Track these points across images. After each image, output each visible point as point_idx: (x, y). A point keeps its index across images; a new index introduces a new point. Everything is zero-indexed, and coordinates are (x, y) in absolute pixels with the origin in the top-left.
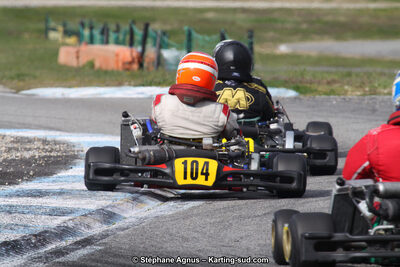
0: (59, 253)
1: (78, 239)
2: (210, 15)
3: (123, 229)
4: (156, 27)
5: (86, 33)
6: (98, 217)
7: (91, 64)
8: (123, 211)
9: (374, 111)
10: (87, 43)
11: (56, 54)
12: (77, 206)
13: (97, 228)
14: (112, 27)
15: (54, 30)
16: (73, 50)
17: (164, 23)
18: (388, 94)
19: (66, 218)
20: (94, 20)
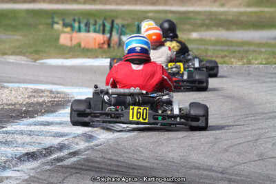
0: (59, 160)
1: (71, 151)
2: (151, 15)
3: (98, 146)
4: (118, 22)
5: (76, 25)
6: (83, 138)
7: (79, 45)
8: (98, 134)
9: (249, 74)
10: (76, 32)
11: (58, 38)
12: (70, 132)
13: (82, 145)
14: (92, 22)
15: (57, 23)
16: (68, 36)
17: (123, 19)
18: (258, 64)
19: (64, 138)
20: (81, 18)
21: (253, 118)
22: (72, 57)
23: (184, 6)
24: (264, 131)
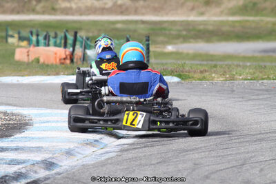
1: (29, 181)
2: (119, 26)
3: (59, 174)
4: (82, 34)
5: (34, 38)
6: (42, 165)
7: (38, 60)
8: (59, 161)
9: (234, 91)
10: (34, 46)
11: (13, 53)
12: (28, 158)
13: (42, 173)
14: (52, 34)
15: (12, 36)
16: (25, 50)
17: (88, 31)
18: (242, 79)
19: (20, 166)
20: (39, 30)
21: (238, 141)
22: (29, 75)
23: (157, 15)
24: (250, 155)
